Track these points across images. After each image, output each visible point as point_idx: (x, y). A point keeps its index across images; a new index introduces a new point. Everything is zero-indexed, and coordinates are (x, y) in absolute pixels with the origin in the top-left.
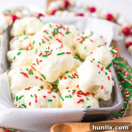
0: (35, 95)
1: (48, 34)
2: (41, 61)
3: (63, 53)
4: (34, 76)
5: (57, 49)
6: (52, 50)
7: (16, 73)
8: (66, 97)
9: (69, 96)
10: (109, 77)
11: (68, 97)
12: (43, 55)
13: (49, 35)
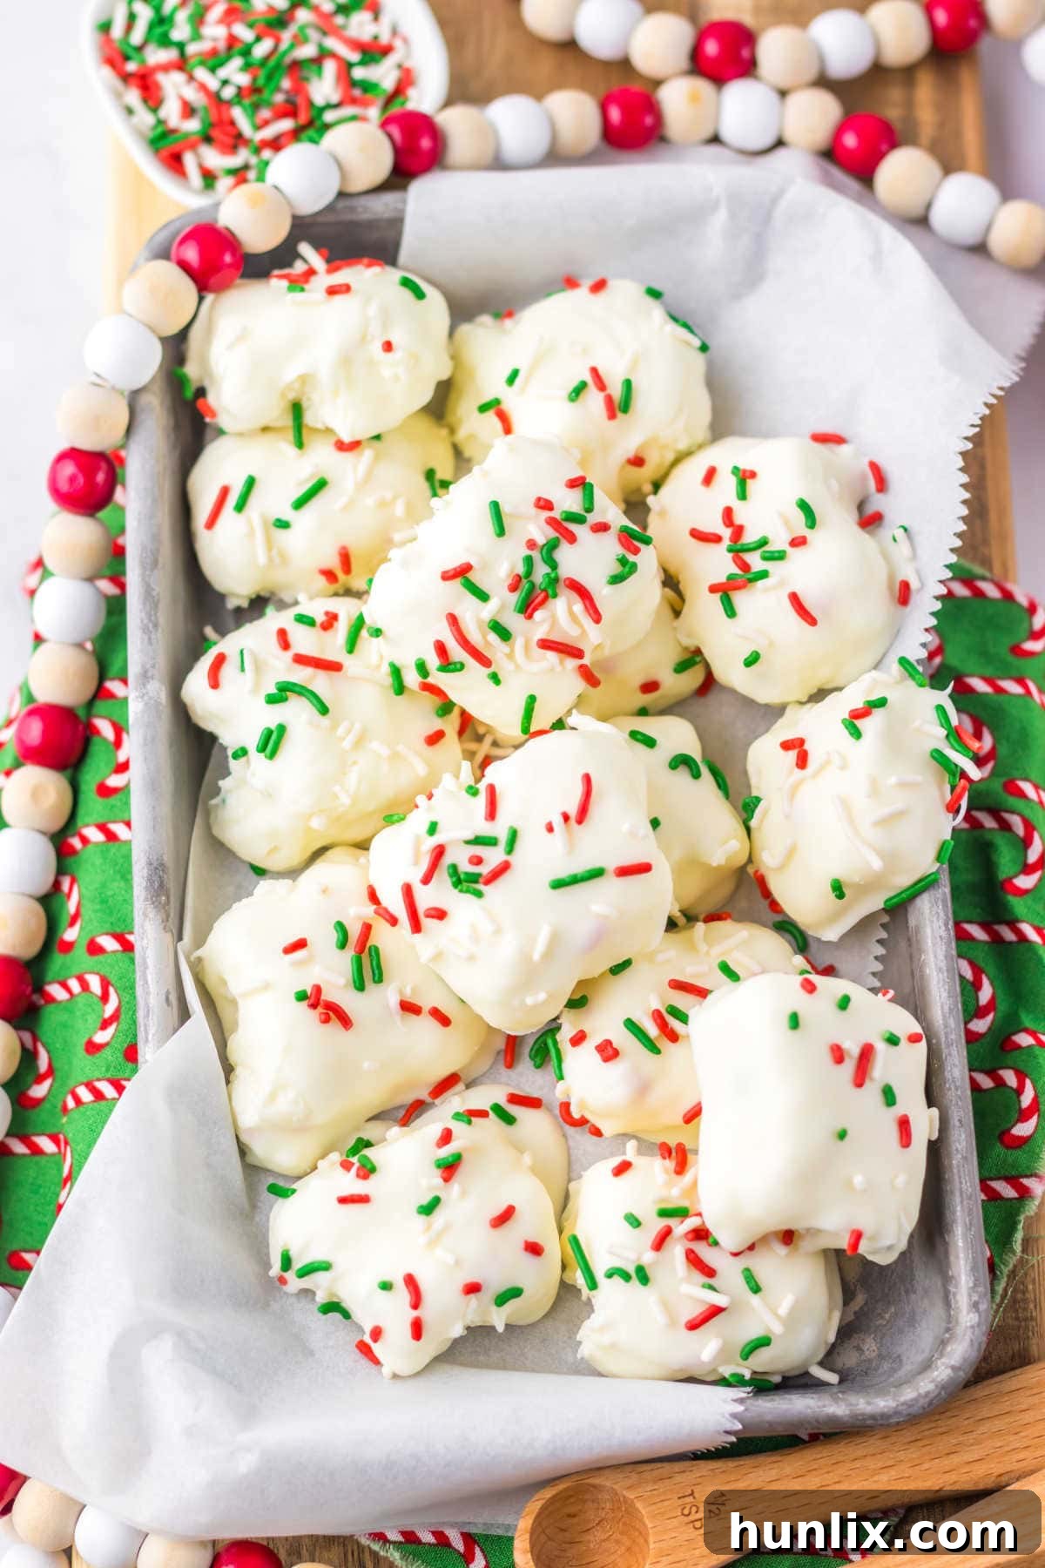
0: (410, 1281)
1: (483, 596)
2: (440, 914)
3: (597, 873)
4: (390, 995)
5: (550, 829)
6: (514, 836)
7: (267, 986)
8: (610, 1275)
9: (631, 1270)
10: (904, 1125)
11: (627, 1277)
12: (454, 869)
13: (488, 611)
